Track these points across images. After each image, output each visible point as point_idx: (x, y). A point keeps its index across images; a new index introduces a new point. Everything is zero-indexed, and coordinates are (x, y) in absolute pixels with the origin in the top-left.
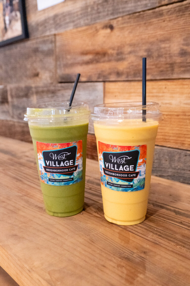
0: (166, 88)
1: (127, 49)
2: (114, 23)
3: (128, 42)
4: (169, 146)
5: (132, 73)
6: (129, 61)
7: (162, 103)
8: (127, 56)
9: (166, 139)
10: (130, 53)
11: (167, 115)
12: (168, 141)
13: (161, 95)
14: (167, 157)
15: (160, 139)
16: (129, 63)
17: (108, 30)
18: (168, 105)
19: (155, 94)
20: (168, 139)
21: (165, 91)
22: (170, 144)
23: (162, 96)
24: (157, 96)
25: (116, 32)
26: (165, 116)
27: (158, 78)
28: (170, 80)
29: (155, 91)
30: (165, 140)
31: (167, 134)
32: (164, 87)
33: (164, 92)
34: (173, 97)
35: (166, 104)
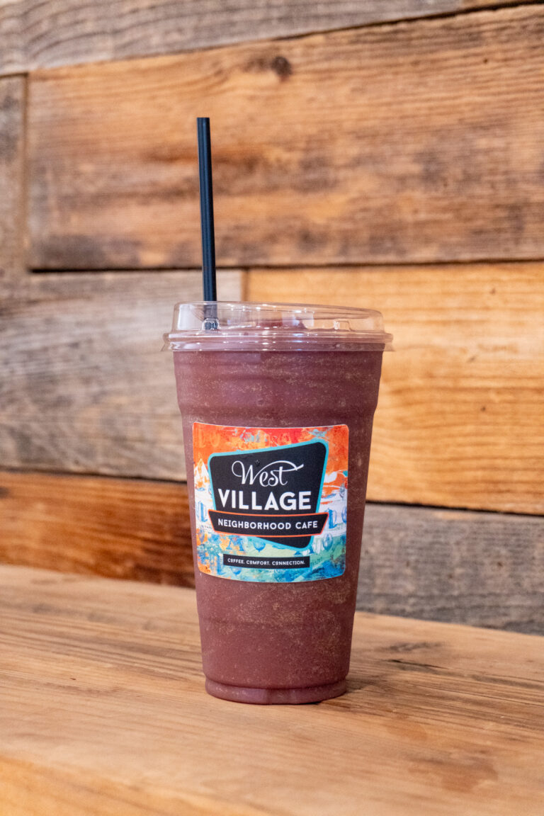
0: (493, 292)
1: (345, 149)
2: (294, 53)
3: (348, 125)
4: (508, 507)
5: (365, 235)
6: (353, 195)
7: (481, 347)
8: (342, 174)
9: (496, 482)
10: (357, 162)
11: (499, 391)
12: (502, 487)
13: (474, 316)
14: (504, 552)
15: (476, 482)
16: (353, 201)
17: (271, 78)
18: (503, 355)
19: (455, 315)
20: (504, 482)
21: (493, 301)
22: (512, 502)
23: (481, 322)
24: (458, 322)
25: (302, 87)
26: (493, 396)
27: (466, 256)
28: (509, 265)
29: (452, 303)
30: (495, 487)
31: (499, 462)
32: (488, 288)
33: (487, 309)
34: (521, 324)
35: (496, 349)
